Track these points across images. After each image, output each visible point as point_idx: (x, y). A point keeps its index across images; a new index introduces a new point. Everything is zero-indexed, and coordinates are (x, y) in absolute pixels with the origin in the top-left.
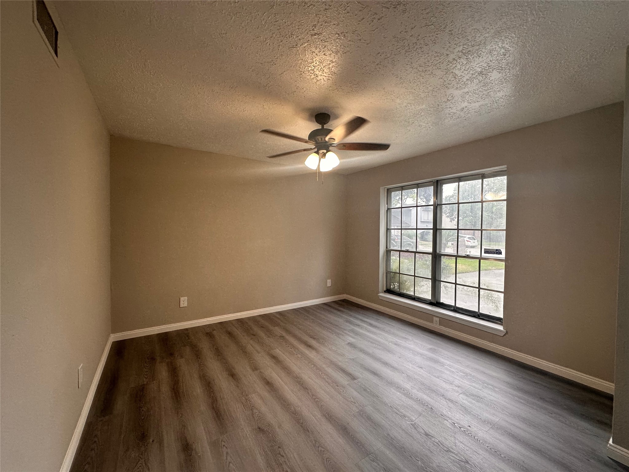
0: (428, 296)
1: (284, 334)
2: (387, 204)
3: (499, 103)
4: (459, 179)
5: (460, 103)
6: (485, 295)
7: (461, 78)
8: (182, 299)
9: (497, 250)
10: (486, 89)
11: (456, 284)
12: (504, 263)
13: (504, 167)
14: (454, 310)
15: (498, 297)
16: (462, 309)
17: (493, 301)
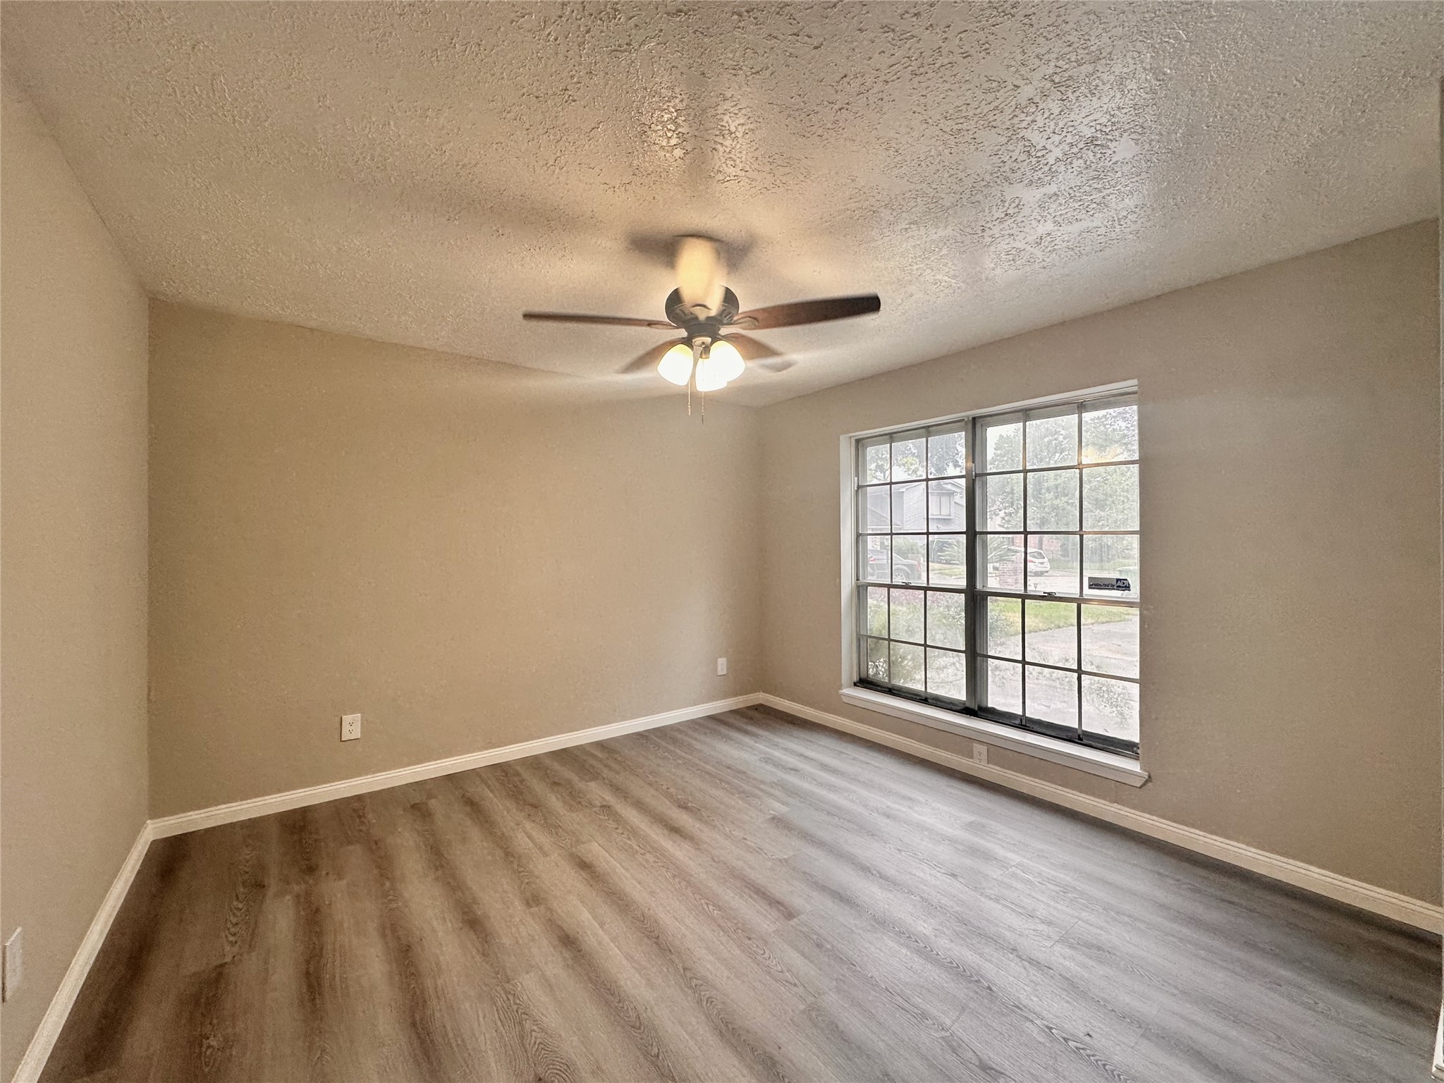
0: (960, 695)
1: (609, 798)
2: (857, 475)
3: (1125, 226)
4: (1026, 415)
5: (1034, 223)
6: (1093, 687)
7: (1043, 156)
8: (347, 719)
9: (1118, 580)
10: (1100, 186)
11: (1024, 662)
12: (1136, 611)
13: (1131, 384)
14: (1022, 725)
15: (1124, 691)
16: (1039, 723)
17: (1112, 703)
